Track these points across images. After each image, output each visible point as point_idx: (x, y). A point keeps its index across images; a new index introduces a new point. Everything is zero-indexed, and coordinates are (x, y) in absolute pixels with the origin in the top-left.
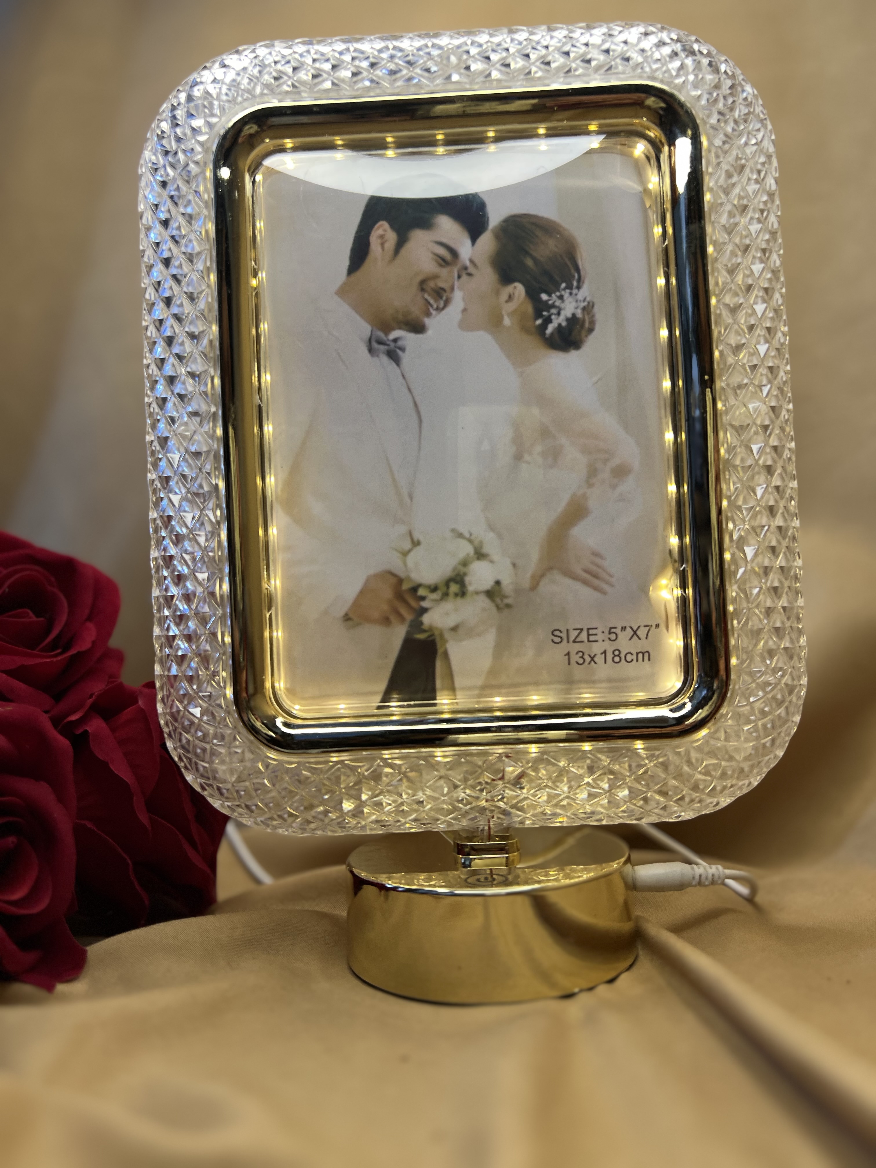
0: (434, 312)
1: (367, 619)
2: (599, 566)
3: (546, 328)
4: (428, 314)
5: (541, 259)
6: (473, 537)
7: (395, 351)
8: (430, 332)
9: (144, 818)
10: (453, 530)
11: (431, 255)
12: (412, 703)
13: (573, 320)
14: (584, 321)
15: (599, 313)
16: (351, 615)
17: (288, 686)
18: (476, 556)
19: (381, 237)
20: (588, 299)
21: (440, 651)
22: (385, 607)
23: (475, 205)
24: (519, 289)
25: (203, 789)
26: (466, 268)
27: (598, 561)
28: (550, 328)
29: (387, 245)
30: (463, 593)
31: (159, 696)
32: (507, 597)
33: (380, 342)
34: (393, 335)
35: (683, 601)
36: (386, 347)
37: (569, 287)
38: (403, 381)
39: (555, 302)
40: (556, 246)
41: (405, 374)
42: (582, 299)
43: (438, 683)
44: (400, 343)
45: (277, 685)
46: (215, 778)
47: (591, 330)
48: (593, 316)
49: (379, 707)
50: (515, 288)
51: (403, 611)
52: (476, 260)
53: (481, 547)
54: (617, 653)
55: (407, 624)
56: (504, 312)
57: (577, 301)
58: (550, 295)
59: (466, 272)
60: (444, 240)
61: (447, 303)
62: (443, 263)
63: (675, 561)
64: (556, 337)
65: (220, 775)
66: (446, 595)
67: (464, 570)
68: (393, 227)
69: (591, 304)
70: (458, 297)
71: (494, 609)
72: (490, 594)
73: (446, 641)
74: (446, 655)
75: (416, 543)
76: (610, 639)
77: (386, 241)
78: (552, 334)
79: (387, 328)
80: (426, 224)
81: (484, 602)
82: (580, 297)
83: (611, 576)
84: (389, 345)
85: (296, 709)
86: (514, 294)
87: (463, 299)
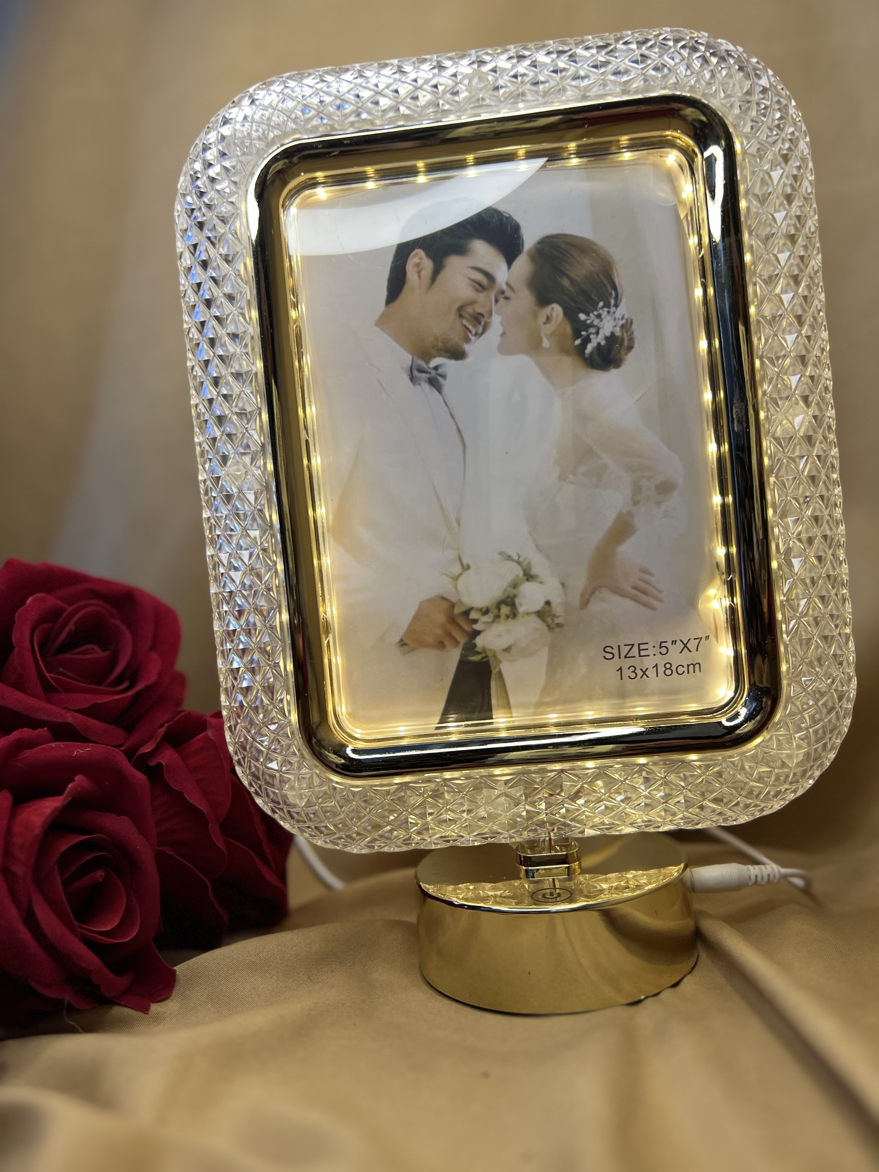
0: (473, 338)
1: (423, 644)
2: (647, 583)
3: (585, 348)
4: (467, 340)
5: (577, 279)
6: (521, 559)
7: (437, 379)
8: (469, 359)
9: (219, 843)
10: (502, 553)
11: (467, 281)
12: (470, 723)
13: (612, 339)
14: (623, 340)
15: (637, 330)
16: (406, 641)
17: (349, 710)
18: (525, 578)
19: (418, 265)
20: (626, 316)
21: (494, 672)
22: (439, 632)
23: (509, 227)
24: (557, 310)
25: (274, 811)
26: (503, 292)
27: (647, 577)
28: (590, 348)
29: (423, 273)
30: (514, 615)
31: (227, 725)
32: (557, 617)
33: (421, 371)
34: (433, 363)
35: (732, 610)
36: (427, 375)
37: (607, 305)
38: (446, 408)
39: (593, 321)
40: (592, 265)
41: (447, 401)
42: (620, 317)
43: (494, 702)
44: (440, 371)
45: (338, 709)
46: (285, 803)
47: (630, 348)
48: (632, 333)
49: (437, 728)
50: (553, 309)
51: (457, 634)
52: (512, 284)
53: (530, 569)
54: (668, 667)
55: (461, 646)
56: (542, 335)
57: (615, 319)
58: (588, 314)
59: (502, 296)
60: (480, 265)
61: (485, 328)
62: (480, 288)
63: (723, 573)
64: (596, 357)
65: (291, 800)
66: (498, 616)
67: (514, 592)
68: (428, 255)
69: (629, 321)
70: (496, 322)
71: (546, 629)
72: (540, 614)
73: (500, 662)
74: (500, 675)
75: (466, 568)
76: (660, 653)
77: (422, 269)
78: (592, 353)
79: (427, 356)
80: (461, 250)
81: (535, 622)
82: (618, 315)
83: (660, 591)
84: (430, 373)
85: (358, 732)
86: (551, 315)
87: (501, 323)
